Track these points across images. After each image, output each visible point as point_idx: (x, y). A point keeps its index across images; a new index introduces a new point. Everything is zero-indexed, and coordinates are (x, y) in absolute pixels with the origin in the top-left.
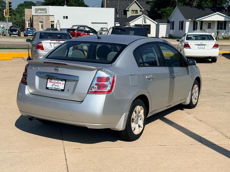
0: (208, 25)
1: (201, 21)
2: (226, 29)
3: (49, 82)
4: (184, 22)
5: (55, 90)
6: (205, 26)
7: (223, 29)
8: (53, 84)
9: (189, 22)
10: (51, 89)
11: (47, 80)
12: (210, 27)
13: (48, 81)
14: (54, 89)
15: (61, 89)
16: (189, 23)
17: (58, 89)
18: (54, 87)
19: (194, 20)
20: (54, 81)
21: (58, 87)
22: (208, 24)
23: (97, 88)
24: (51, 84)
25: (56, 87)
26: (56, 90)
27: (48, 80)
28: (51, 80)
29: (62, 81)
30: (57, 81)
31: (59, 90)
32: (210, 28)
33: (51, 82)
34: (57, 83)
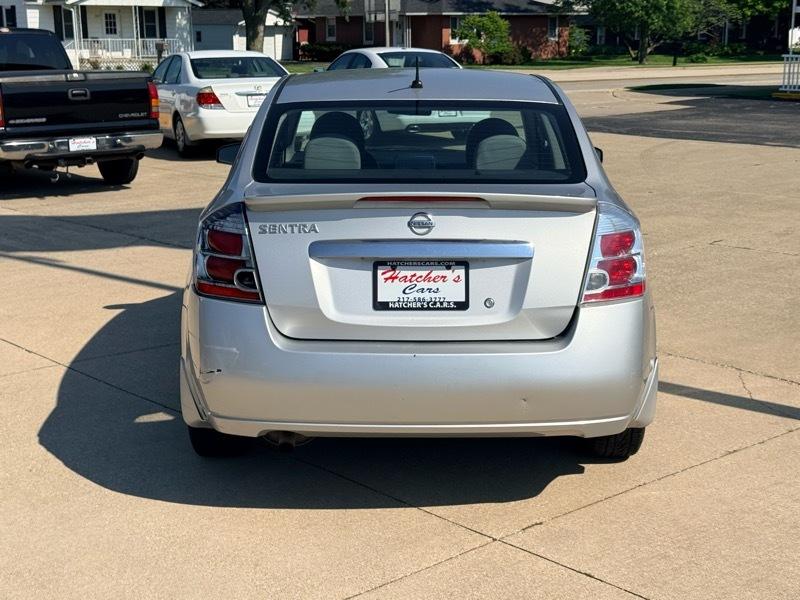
0: (107, 23)
1: (82, 7)
2: (168, 34)
3: (386, 279)
4: (17, 11)
5: (422, 308)
6: (97, 26)
7: (158, 35)
8: (408, 284)
9: (37, 11)
10: (403, 309)
11: (370, 274)
12: (115, 30)
13: (381, 278)
14: (419, 305)
15: (455, 303)
16: (38, 15)
17: (438, 305)
18: (413, 295)
19: (58, 3)
20: (409, 273)
21: (433, 295)
22: (106, 18)
23: (611, 279)
24: (398, 286)
25: (427, 296)
26: (428, 309)
27: (380, 272)
28: (394, 268)
29: (448, 268)
30: (424, 273)
31: (445, 305)
32: (115, 33)
33: (393, 278)
34: (427, 278)
